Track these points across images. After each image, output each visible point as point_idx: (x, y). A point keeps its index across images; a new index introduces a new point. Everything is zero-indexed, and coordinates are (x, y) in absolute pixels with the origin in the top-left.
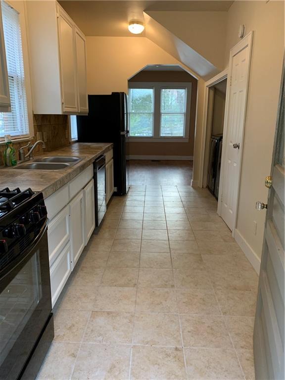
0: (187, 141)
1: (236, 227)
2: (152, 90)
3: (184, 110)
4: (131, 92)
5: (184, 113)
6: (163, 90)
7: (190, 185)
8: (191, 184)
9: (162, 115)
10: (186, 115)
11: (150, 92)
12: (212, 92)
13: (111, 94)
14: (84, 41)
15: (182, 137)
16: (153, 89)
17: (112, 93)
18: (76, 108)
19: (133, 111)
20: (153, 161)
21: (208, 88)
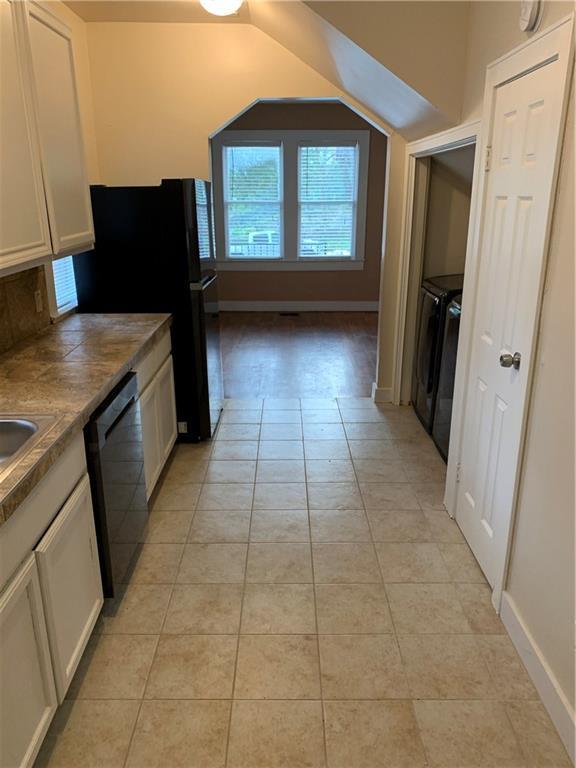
0: (360, 267)
1: (506, 586)
2: (278, 149)
3: (353, 197)
4: (229, 153)
5: (354, 202)
6: (304, 149)
7: (370, 396)
8: (373, 396)
9: (302, 207)
10: (358, 206)
11: (274, 153)
12: (424, 170)
13: (158, 184)
14: (69, 40)
15: (349, 257)
16: (280, 146)
17: (163, 181)
18: (44, 244)
19: (235, 199)
20: (284, 314)
21: (414, 159)
